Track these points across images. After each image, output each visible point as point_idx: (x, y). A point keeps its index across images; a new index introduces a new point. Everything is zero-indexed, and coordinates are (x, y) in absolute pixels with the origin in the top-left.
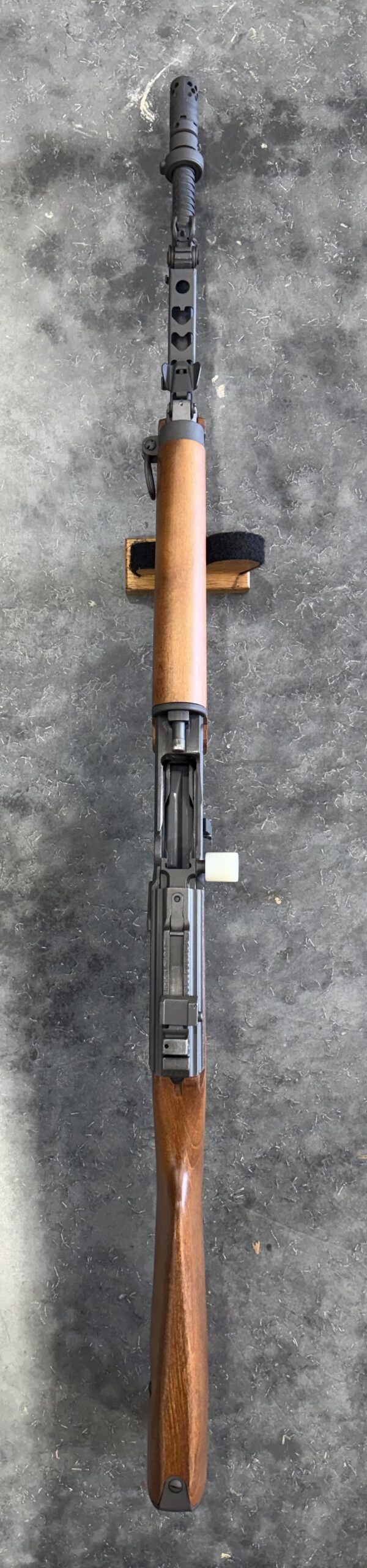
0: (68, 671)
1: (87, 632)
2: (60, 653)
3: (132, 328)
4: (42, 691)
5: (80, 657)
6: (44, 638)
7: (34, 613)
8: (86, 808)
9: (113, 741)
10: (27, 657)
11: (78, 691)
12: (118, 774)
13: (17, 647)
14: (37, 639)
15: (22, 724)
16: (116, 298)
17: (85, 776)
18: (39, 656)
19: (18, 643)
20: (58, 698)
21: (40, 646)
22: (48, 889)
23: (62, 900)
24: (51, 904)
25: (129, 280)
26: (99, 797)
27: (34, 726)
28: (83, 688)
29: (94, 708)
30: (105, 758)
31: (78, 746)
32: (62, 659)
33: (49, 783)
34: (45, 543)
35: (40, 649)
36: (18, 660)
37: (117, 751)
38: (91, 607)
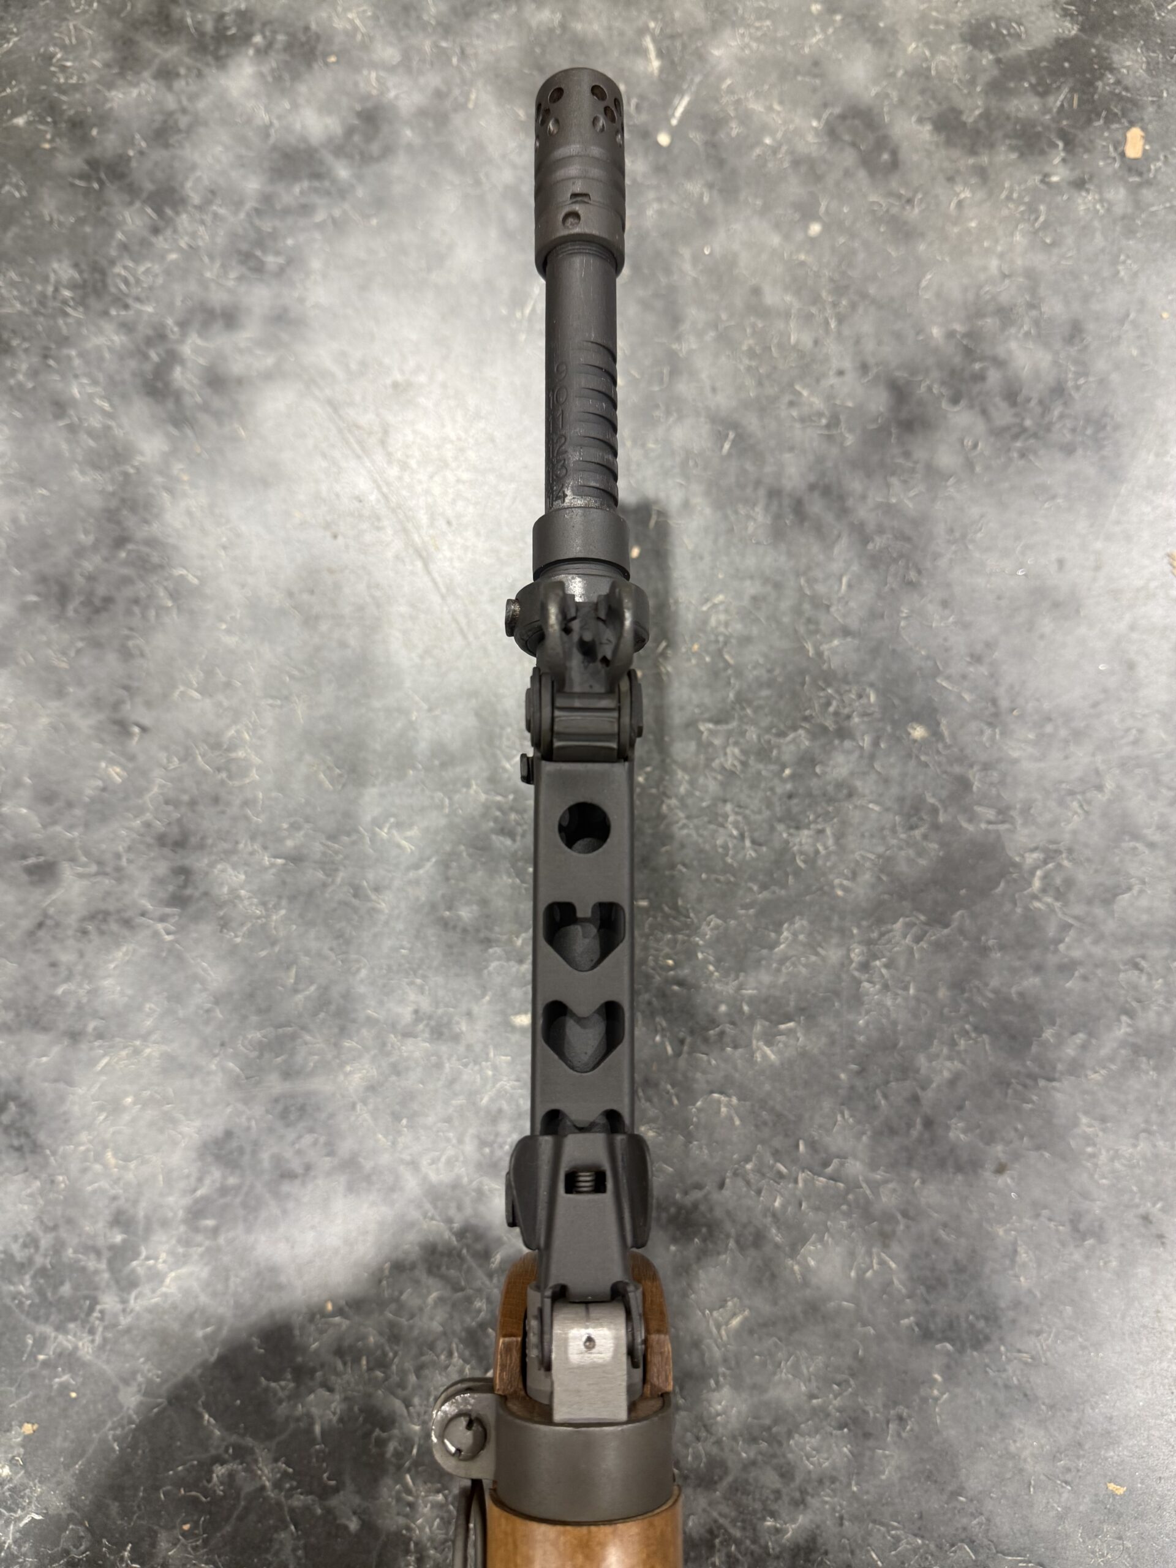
0: (845, 889)
1: (901, 800)
2: (830, 842)
3: (1042, 152)
4: (779, 933)
5: (879, 856)
6: (795, 801)
7: (774, 740)
8: (869, 1254)
9: (952, 1083)
10: (748, 843)
11: (869, 943)
12: (959, 1169)
13: (726, 816)
14: (775, 799)
15: (723, 1008)
16: (1012, 93)
17: (873, 1166)
18: (777, 844)
19: (729, 807)
20: (817, 954)
21: (780, 820)
22: (754, 1463)
23: (786, 1499)
24: (758, 1506)
25: (1040, 61)
26: (908, 1227)
27: (751, 1019)
28: (882, 935)
29: (906, 988)
30: (928, 1123)
31: (859, 1084)
32: (834, 858)
33: (779, 1173)
34: (816, 580)
35: (780, 827)
36: (725, 847)
37: (960, 1108)
38: (915, 741)
